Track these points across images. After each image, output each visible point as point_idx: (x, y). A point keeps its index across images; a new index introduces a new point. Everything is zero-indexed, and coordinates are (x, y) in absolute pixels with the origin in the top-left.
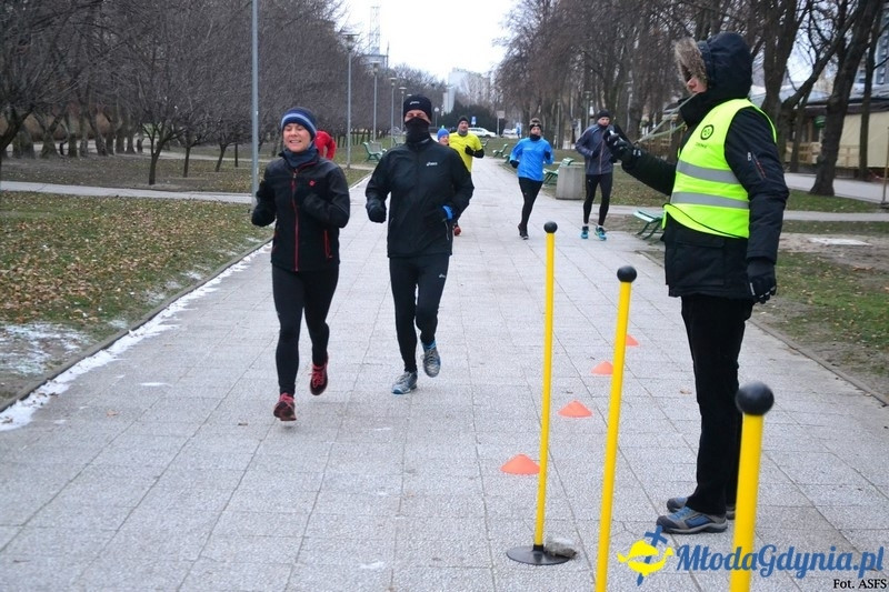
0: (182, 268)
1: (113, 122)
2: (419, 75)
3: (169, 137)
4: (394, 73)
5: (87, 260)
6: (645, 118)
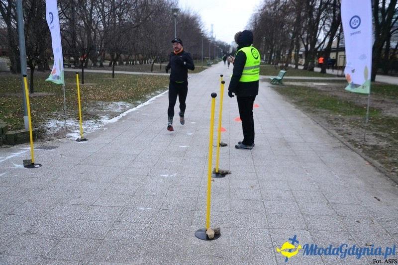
0: (156, 90)
1: (143, 56)
2: (223, 43)
3: (156, 59)
4: (217, 43)
5: (133, 88)
6: (281, 54)
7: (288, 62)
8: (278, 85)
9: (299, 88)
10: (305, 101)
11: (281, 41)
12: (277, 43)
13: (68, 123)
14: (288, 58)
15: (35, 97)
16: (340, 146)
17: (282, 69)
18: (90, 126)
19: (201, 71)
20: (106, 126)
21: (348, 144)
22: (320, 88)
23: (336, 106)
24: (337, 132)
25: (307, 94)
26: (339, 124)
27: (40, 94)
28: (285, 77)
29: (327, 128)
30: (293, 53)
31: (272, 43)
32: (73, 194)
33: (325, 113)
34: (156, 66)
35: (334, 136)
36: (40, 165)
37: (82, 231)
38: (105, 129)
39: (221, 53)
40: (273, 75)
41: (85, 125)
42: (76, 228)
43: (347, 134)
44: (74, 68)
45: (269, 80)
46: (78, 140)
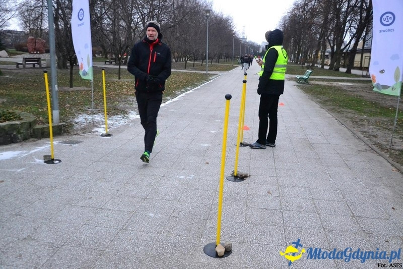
0: (186, 87)
4: (248, 43)
6: (308, 54)
7: (314, 62)
8: (304, 84)
9: (324, 87)
10: (330, 100)
11: (308, 42)
12: (305, 44)
13: (96, 118)
14: (314, 58)
15: (73, 91)
16: (366, 149)
17: (308, 69)
18: (118, 121)
19: (232, 69)
20: (132, 121)
21: (374, 147)
22: (344, 88)
23: (361, 107)
24: (363, 134)
25: (332, 93)
26: (364, 125)
27: (79, 88)
28: (310, 77)
29: (352, 129)
30: (320, 53)
31: (300, 43)
32: (85, 194)
33: (350, 113)
34: (190, 64)
35: (359, 138)
36: (60, 161)
37: (84, 239)
38: (131, 124)
39: (251, 52)
40: (300, 74)
41: (112, 120)
42: (78, 234)
43: (373, 136)
44: (115, 65)
45: (295, 79)
46: (102, 135)
